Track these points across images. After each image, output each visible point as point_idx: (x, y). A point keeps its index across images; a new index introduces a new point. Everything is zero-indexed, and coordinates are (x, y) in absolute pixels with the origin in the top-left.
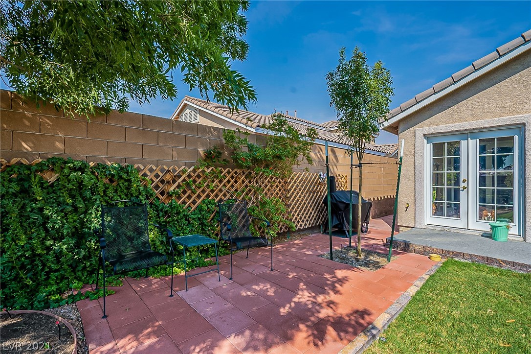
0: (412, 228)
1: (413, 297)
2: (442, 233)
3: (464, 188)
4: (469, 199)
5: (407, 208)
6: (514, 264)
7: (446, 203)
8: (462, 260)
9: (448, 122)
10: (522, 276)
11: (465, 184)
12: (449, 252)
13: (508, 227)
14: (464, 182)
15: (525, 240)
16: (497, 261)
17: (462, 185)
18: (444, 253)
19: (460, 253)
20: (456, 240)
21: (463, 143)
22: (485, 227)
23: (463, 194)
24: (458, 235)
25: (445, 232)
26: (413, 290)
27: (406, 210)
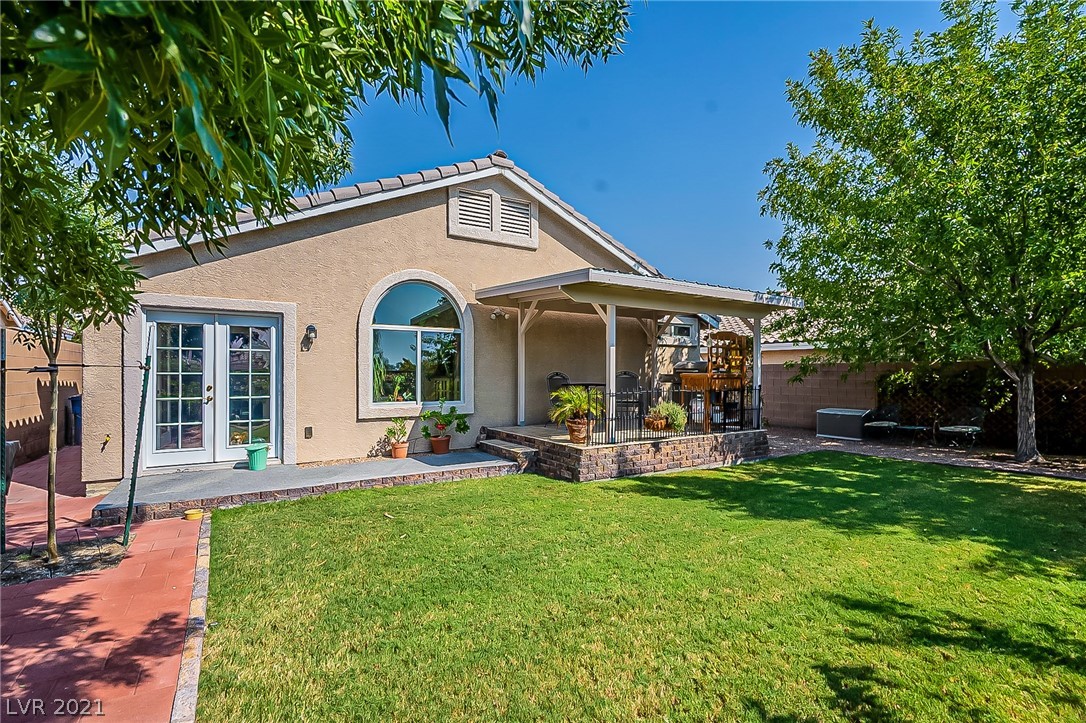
0: (120, 480)
1: (211, 569)
2: (178, 476)
3: (209, 399)
4: (217, 416)
5: (105, 444)
6: (288, 492)
7: (180, 427)
8: (231, 507)
9: (183, 291)
10: (298, 502)
11: (210, 394)
12: (212, 501)
13: (267, 449)
14: (208, 390)
15: (282, 462)
16: (271, 494)
17: (207, 394)
18: (205, 505)
19: (227, 498)
20: (206, 482)
21: (208, 329)
22: (240, 454)
23: (207, 409)
24: (202, 474)
25: (183, 475)
26: (204, 562)
27: (103, 449)
